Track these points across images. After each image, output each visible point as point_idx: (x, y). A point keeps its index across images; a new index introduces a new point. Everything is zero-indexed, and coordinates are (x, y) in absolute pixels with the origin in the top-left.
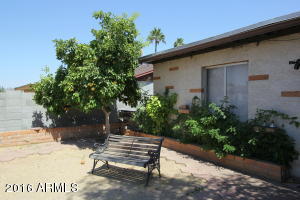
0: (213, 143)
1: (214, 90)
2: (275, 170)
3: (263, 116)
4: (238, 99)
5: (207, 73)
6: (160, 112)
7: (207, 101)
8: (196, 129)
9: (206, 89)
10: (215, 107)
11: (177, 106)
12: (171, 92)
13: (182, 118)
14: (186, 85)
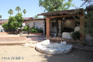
0: (35, 32)
1: (35, 25)
2: (41, 34)
3: (41, 28)
4: (38, 27)
5: (34, 23)
6: (27, 28)
7: (34, 27)
8: (33, 30)
9: (34, 25)
10: (35, 27)
11: (30, 28)
12: (29, 26)
13: (31, 29)
14: (31, 25)
